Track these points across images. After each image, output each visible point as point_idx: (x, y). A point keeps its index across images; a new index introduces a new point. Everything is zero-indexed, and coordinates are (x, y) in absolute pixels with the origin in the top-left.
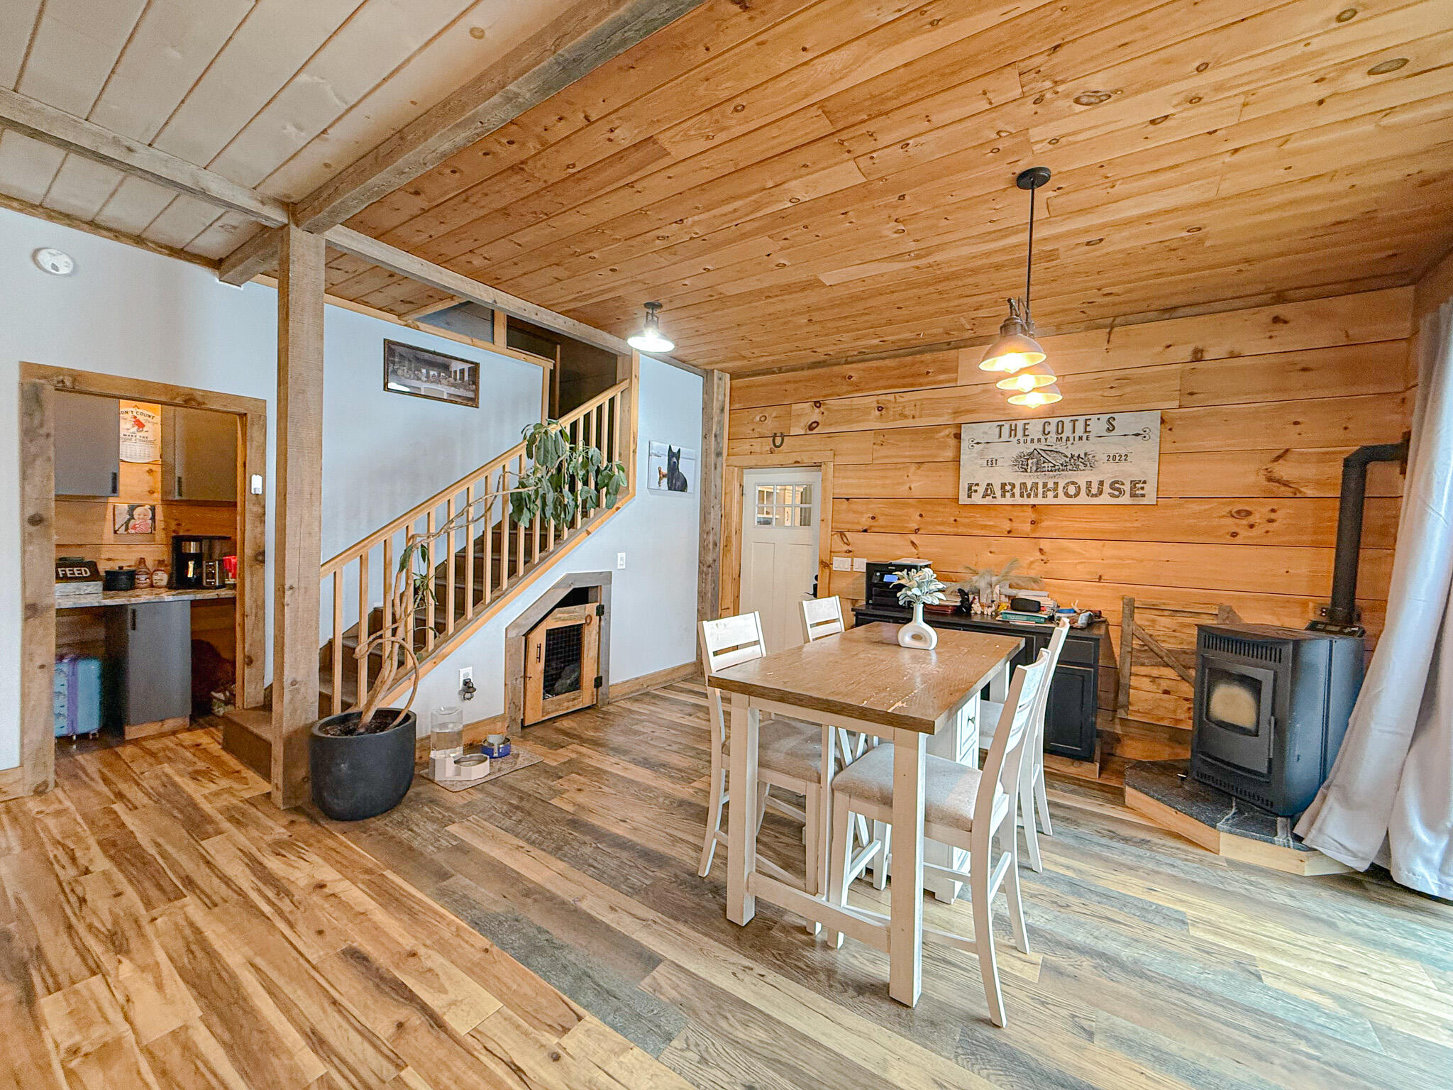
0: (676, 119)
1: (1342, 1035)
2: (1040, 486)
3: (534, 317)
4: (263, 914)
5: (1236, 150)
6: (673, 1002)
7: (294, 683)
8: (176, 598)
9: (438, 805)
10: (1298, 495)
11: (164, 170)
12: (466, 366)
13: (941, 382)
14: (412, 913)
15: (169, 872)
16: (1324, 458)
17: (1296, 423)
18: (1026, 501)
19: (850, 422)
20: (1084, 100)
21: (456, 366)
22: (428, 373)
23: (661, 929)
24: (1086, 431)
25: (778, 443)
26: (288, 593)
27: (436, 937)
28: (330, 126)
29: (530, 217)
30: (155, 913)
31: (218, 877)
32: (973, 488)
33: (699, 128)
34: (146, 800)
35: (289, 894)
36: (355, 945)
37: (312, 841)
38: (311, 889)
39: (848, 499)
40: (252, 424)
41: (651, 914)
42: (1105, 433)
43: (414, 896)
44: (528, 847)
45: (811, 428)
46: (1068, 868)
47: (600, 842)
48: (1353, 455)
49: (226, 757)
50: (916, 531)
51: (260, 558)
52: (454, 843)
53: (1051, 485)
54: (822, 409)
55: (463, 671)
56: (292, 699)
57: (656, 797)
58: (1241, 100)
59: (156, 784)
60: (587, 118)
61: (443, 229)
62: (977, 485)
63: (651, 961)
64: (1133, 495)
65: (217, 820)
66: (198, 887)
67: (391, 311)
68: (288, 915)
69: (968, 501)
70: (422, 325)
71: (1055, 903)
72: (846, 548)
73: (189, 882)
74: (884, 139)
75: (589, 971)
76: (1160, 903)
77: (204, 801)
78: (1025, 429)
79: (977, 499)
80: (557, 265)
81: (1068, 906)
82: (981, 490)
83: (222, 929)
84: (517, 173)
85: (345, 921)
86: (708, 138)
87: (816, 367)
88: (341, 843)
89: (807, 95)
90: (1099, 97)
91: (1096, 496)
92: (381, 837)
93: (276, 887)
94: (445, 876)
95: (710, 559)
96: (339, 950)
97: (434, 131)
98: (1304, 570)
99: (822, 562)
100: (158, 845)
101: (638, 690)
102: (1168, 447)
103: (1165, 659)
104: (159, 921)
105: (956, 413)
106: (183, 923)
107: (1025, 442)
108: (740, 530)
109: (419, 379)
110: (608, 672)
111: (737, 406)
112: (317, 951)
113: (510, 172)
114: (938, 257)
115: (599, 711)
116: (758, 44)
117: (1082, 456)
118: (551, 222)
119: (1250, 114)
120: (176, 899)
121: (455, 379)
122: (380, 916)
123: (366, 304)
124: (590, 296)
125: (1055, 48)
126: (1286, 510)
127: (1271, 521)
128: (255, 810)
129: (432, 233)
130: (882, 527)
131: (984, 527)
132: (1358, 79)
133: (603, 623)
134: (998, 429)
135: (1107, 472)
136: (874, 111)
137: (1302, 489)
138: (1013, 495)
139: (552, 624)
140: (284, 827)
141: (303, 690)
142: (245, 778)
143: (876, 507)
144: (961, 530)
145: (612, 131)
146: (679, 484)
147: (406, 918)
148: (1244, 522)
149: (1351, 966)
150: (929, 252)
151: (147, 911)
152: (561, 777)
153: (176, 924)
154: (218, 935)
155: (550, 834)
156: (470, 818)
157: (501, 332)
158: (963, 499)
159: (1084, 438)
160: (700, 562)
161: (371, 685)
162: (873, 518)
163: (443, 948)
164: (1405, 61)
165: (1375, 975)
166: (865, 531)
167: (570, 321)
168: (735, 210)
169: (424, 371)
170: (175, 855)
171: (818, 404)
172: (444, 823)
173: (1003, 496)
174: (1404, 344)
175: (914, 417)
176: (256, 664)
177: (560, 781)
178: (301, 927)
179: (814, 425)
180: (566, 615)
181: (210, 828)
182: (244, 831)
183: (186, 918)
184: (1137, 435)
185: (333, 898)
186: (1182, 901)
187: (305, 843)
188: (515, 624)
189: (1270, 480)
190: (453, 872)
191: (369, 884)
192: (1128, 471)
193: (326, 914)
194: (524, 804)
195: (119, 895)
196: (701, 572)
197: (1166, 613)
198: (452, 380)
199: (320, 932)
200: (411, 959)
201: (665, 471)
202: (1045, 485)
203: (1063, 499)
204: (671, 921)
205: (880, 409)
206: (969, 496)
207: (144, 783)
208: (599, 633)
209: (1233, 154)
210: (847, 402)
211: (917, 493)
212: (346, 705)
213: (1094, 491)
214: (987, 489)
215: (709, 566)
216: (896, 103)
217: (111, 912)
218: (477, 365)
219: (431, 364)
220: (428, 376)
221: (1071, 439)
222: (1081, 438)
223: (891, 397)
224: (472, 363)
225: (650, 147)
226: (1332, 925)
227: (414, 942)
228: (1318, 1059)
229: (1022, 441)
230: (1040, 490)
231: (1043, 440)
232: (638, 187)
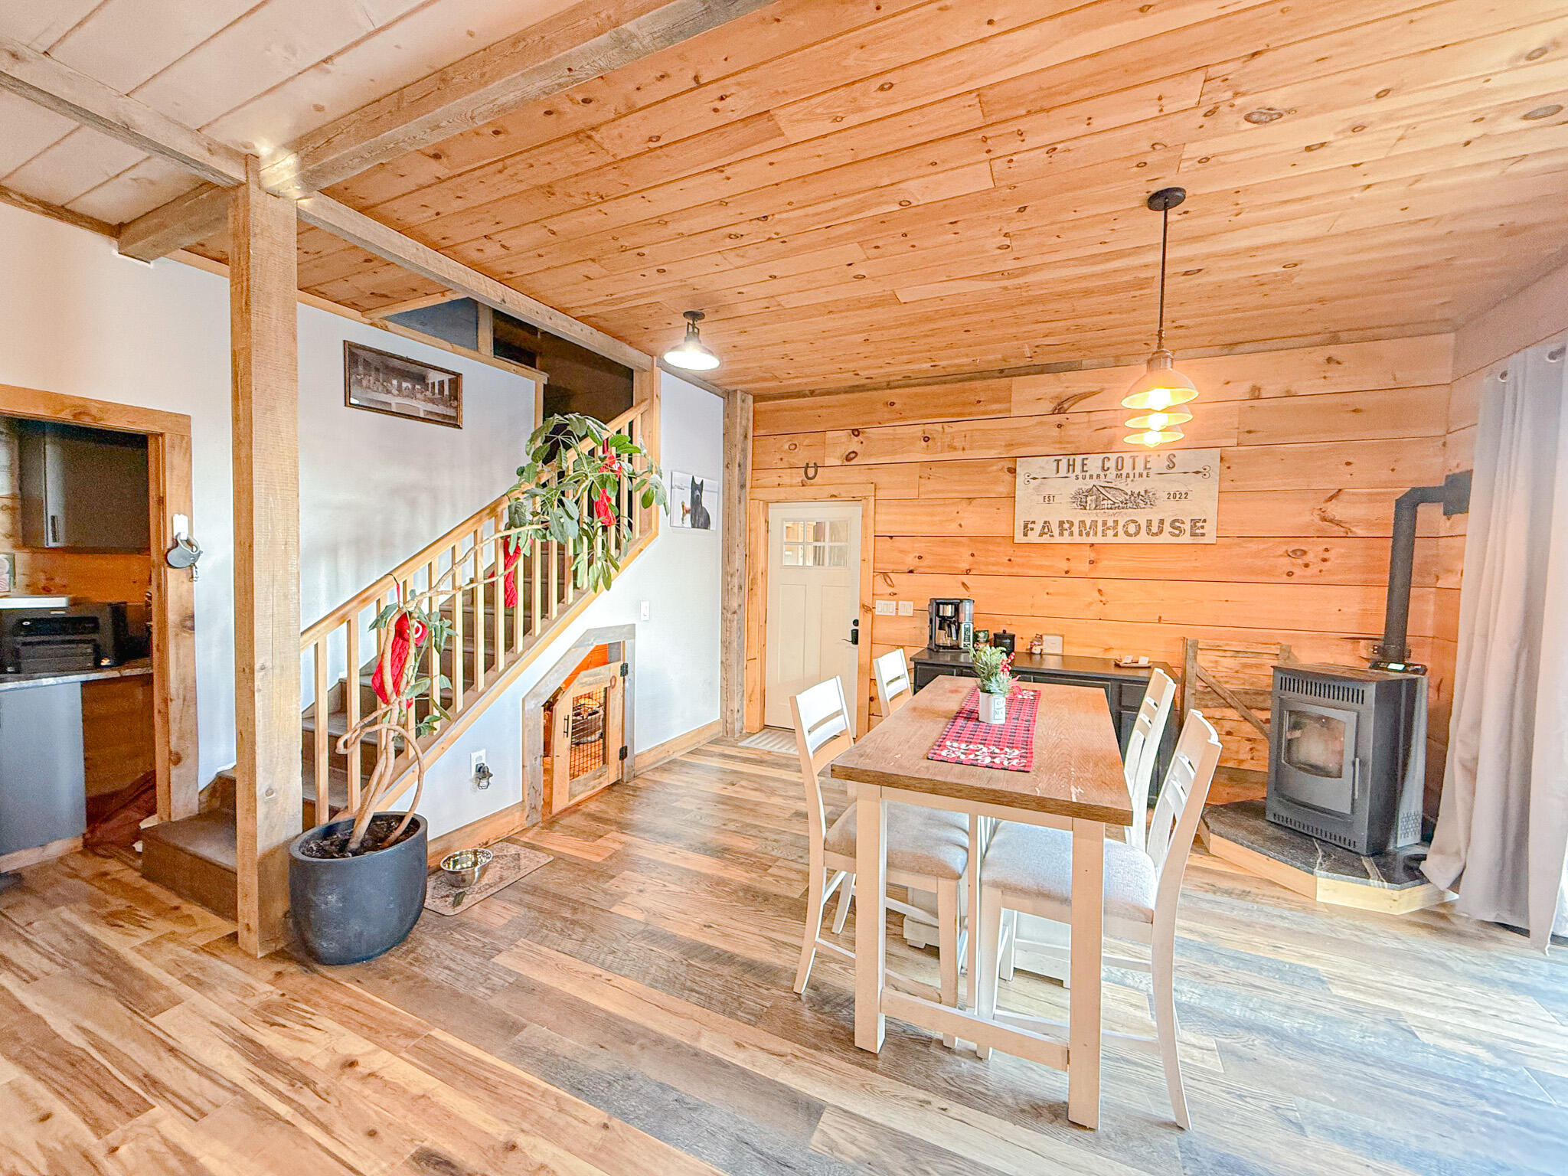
0: (805, 93)
1: (1512, 1088)
2: (1100, 524)
3: (548, 322)
4: (278, 1117)
5: (1369, 186)
6: (859, 1161)
7: (270, 792)
8: (59, 680)
9: (474, 930)
10: (1350, 535)
11: (66, 90)
12: (446, 378)
13: (993, 412)
14: (490, 1088)
15: (115, 1072)
16: (1372, 498)
17: (1348, 464)
18: (1085, 539)
19: (894, 453)
20: (1255, 117)
21: (434, 377)
22: (400, 386)
23: (807, 1065)
24: (1146, 468)
25: (811, 475)
26: (258, 675)
27: (534, 1117)
28: (339, 53)
29: (578, 200)
30: (112, 1138)
31: (193, 1069)
32: (1030, 526)
33: (829, 107)
34: (46, 964)
35: (307, 1082)
36: (426, 1144)
37: (315, 999)
38: (338, 1071)
39: (891, 537)
40: (173, 447)
41: (787, 1047)
42: (1166, 471)
43: (483, 1062)
44: (606, 975)
45: (848, 459)
46: (1191, 931)
47: (691, 958)
48: (1406, 495)
49: (153, 889)
50: (968, 572)
51: (188, 623)
52: (511, 980)
53: (1110, 523)
54: (860, 438)
55: (475, 755)
56: (268, 813)
57: (735, 892)
58: (1400, 133)
59: (56, 938)
60: (696, 78)
61: (457, 205)
62: (1034, 522)
63: (812, 1110)
64: (1192, 534)
65: (166, 983)
66: (167, 1090)
67: (354, 305)
68: (315, 1113)
69: (1024, 540)
70: (391, 325)
71: (1198, 974)
72: (891, 590)
73: (151, 1082)
74: (1031, 141)
75: (742, 1134)
76: (1292, 961)
77: (139, 957)
78: (1083, 465)
79: (1033, 537)
80: (593, 260)
81: (1210, 976)
82: (1038, 528)
83: (225, 1151)
84: (581, 141)
85: (402, 1111)
86: (835, 120)
87: (853, 392)
88: (358, 997)
89: (970, 79)
90: (1271, 115)
91: (1156, 534)
92: (411, 983)
93: (285, 1074)
94: (515, 1028)
95: (734, 604)
96: (407, 1157)
97: (499, 75)
98: (1356, 608)
99: (863, 606)
100: (84, 1031)
101: (664, 758)
102: (1227, 486)
103: (1229, 700)
104: (123, 1150)
105: (1010, 445)
106: (159, 1147)
107: (1084, 478)
108: (766, 571)
109: (388, 392)
110: (632, 741)
111: (762, 432)
112: (377, 1164)
113: (573, 139)
114: (1030, 278)
115: (627, 786)
116: (941, 9)
117: (1143, 493)
118: (604, 207)
119: (1404, 148)
120: (139, 1112)
121: (434, 394)
122: (448, 1097)
123: (322, 294)
124: (622, 300)
125: (1254, 55)
126: (1338, 549)
127: (1324, 560)
128: (219, 963)
129: (440, 210)
130: (930, 567)
131: (1041, 567)
132: (1512, 123)
133: (627, 684)
134: (1055, 464)
135: (1167, 510)
136: (1037, 106)
137: (1354, 529)
138: (1071, 534)
139: (576, 690)
140: (269, 982)
141: (281, 800)
142: (189, 916)
143: (921, 546)
144: (1015, 571)
145: (722, 99)
146: (702, 520)
147: (482, 1094)
148: (1300, 561)
149: (1482, 1010)
150: (1025, 271)
151: (100, 1138)
152: (613, 877)
153: (149, 1151)
154: (221, 1160)
155: (627, 953)
156: (519, 943)
157: (486, 337)
158: (1019, 537)
159: (1145, 475)
160: (724, 608)
161: (365, 781)
162: (920, 558)
163: (550, 1131)
164: (1560, 108)
165: (1506, 1016)
166: (911, 572)
167: (588, 329)
168: (834, 209)
169: (395, 382)
170: (118, 1044)
171: (856, 432)
172: (489, 952)
173: (1061, 534)
174: (1446, 389)
175: (964, 449)
176: (187, 762)
177: (612, 881)
178: (340, 1128)
179: (853, 455)
180: (592, 679)
181: (159, 997)
182: (210, 994)
183: (165, 1141)
184: (1197, 472)
185: (371, 1079)
186: (1308, 957)
187: (307, 1002)
188: (533, 693)
189: (1324, 519)
190: (524, 1021)
191: (418, 1051)
192: (1187, 511)
193: (371, 1104)
194: (578, 916)
195: (46, 1118)
196: (724, 620)
197: (1228, 654)
198: (429, 393)
199: (372, 1134)
200: (511, 1154)
201: (688, 506)
202: (1105, 523)
203: (1122, 538)
204: (812, 1051)
205: (926, 439)
206: (1025, 535)
207: (37, 940)
208: (623, 696)
209: (1362, 191)
210: (890, 430)
211: (968, 530)
212: (333, 812)
213: (1155, 529)
214: (1044, 527)
215: (735, 613)
216: (1064, 99)
217: (40, 1146)
218: (459, 375)
219: (404, 375)
220: (399, 389)
221: (1131, 476)
222: (1141, 475)
223: (938, 427)
224: (453, 373)
225: (763, 124)
226: (1443, 965)
227: (507, 1128)
228: (1503, 1119)
229: (1080, 477)
230: (1100, 528)
231: (1102, 476)
232: (728, 171)
